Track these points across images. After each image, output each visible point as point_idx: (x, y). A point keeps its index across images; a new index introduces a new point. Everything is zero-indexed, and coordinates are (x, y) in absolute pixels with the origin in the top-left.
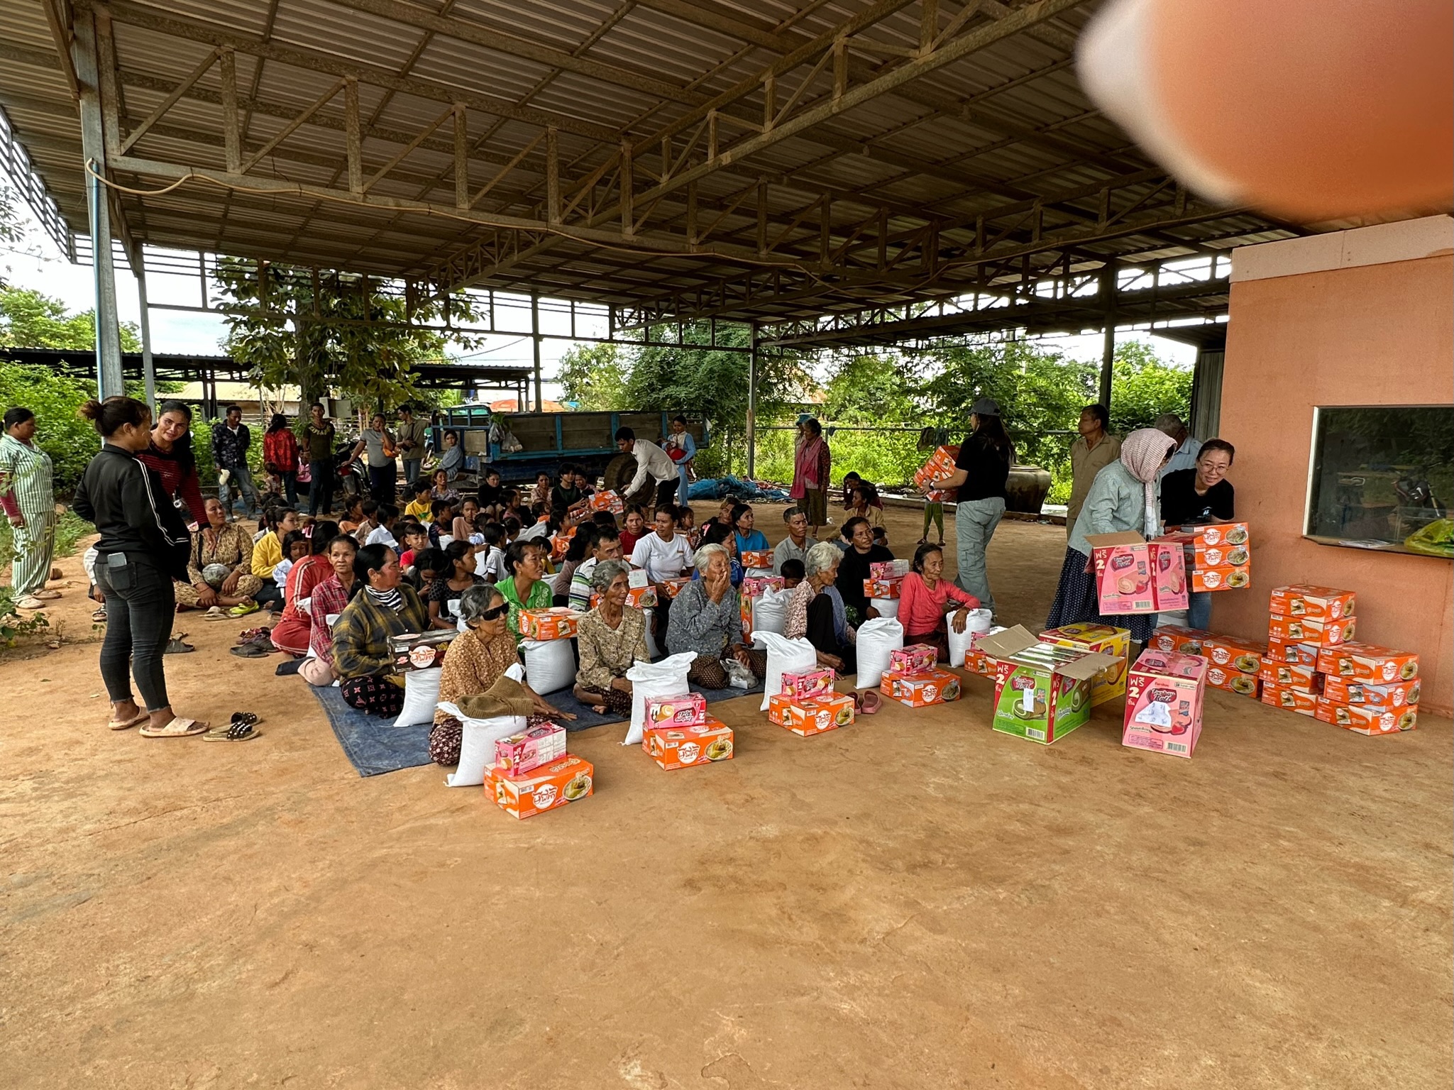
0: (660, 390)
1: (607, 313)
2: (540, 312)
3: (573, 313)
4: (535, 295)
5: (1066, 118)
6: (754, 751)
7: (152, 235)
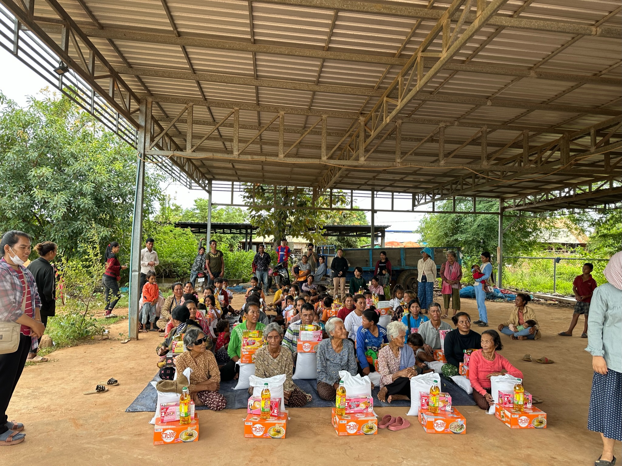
0: (451, 236)
1: (411, 197)
2: (375, 199)
3: (393, 198)
4: (373, 191)
5: (611, 66)
6: (301, 437)
7: (217, 177)
